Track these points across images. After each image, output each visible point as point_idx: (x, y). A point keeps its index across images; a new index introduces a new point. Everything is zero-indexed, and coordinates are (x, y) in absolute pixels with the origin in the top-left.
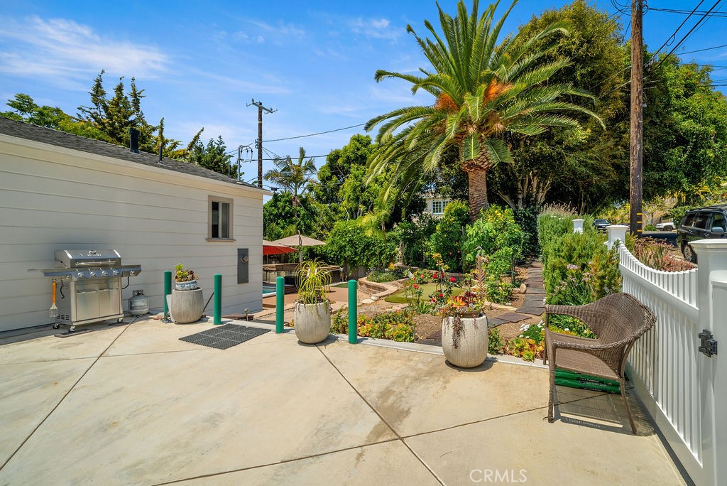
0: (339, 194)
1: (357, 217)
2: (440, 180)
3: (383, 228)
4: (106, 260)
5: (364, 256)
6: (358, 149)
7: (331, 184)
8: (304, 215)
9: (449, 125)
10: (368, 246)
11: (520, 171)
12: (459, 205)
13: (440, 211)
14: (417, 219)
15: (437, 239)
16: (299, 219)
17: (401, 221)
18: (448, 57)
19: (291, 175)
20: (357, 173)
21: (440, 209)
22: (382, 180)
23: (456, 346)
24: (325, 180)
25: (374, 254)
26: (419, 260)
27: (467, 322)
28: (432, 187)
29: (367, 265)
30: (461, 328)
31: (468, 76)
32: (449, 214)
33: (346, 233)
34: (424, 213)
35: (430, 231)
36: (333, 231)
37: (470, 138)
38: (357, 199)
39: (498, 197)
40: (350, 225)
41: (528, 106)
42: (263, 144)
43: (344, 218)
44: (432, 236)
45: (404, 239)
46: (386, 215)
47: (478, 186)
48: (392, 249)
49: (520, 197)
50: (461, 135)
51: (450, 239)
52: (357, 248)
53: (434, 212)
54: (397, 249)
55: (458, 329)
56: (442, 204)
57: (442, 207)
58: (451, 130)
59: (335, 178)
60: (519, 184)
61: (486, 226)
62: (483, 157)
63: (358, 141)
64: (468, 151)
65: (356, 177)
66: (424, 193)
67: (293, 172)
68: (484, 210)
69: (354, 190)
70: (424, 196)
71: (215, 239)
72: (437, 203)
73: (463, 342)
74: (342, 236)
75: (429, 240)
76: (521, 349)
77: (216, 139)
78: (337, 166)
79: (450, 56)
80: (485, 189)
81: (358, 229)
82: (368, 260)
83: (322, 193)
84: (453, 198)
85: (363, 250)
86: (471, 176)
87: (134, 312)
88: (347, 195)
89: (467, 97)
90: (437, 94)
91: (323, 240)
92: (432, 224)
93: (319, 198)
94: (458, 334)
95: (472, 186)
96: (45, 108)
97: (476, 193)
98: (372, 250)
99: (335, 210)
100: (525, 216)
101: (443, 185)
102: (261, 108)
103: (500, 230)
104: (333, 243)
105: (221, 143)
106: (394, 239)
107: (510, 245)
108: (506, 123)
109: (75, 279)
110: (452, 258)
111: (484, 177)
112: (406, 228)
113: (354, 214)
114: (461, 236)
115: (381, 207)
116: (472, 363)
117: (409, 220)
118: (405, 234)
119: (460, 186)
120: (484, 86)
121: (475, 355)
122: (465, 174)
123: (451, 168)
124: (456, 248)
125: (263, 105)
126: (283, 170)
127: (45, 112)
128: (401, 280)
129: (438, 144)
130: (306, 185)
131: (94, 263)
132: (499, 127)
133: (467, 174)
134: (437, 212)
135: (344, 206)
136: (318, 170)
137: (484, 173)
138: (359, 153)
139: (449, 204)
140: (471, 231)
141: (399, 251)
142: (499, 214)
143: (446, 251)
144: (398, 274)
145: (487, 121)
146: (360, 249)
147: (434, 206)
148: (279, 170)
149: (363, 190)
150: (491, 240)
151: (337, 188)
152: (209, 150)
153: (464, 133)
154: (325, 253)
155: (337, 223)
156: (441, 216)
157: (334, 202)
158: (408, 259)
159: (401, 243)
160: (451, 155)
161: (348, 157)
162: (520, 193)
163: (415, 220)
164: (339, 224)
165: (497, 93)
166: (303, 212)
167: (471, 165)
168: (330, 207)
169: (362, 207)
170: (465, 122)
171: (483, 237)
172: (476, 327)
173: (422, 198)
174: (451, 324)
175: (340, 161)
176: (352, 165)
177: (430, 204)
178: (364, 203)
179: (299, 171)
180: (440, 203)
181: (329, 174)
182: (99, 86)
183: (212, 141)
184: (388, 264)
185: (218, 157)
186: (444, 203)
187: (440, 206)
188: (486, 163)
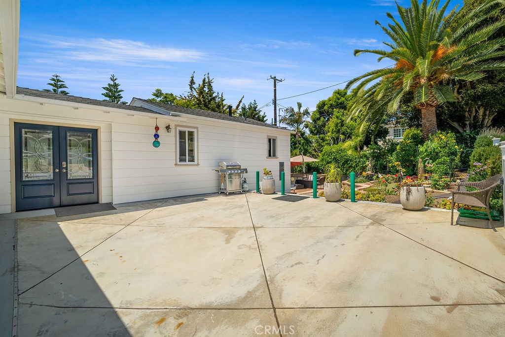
0: (326, 129)
1: (338, 143)
2: (400, 115)
3: (359, 149)
4: (236, 166)
5: (344, 168)
6: (339, 99)
7: (320, 123)
8: (303, 143)
9: (405, 82)
10: (347, 161)
11: (467, 104)
12: (414, 131)
13: (400, 136)
14: (382, 142)
15: (397, 155)
16: (300, 146)
17: (370, 144)
18: (404, 33)
19: (295, 119)
20: (338, 115)
21: (400, 134)
22: (356, 118)
23: (407, 199)
24: (315, 121)
25: (351, 167)
26: (385, 169)
27: (413, 189)
28: (394, 120)
29: (346, 174)
30: (410, 192)
31: (420, 46)
32: (407, 137)
33: (331, 153)
34: (387, 138)
35: (392, 150)
36: (323, 153)
37: (422, 87)
38: (338, 131)
39: (448, 123)
40: (334, 148)
41: (469, 60)
42: (277, 102)
43: (329, 144)
44: (394, 153)
45: (373, 156)
46: (360, 141)
47: (429, 118)
48: (364, 162)
49: (468, 123)
50: (416, 85)
51: (407, 155)
52: (339, 163)
53: (395, 137)
54: (367, 163)
55: (409, 192)
56: (401, 131)
57: (401, 133)
58: (406, 85)
59: (322, 118)
60: (467, 113)
61: (433, 145)
62: (433, 98)
63: (338, 94)
64: (420, 96)
65: (337, 117)
66: (387, 124)
67: (296, 117)
68: (432, 135)
69: (337, 125)
70: (387, 126)
71: (270, 157)
72: (397, 130)
73: (411, 197)
74: (329, 155)
75: (391, 156)
76: (445, 205)
77: (253, 102)
78: (324, 111)
79: (406, 32)
80: (435, 119)
81: (339, 151)
82: (347, 171)
83: (314, 129)
84: (410, 127)
85: (344, 164)
86: (423, 111)
87: (244, 189)
88: (331, 129)
89: (419, 61)
90: (397, 59)
91: (316, 158)
92: (394, 145)
93: (312, 132)
94: (409, 194)
95: (424, 118)
96: (166, 94)
97: (427, 123)
98: (349, 164)
99: (323, 139)
100: (470, 136)
101: (402, 118)
102: (275, 79)
103: (444, 147)
104: (323, 160)
105: (255, 104)
106: (365, 156)
107: (449, 156)
108: (451, 73)
109: (228, 173)
110: (408, 167)
111: (434, 111)
112: (374, 149)
113: (336, 141)
114: (415, 153)
115: (357, 136)
116: (416, 208)
117: (376, 143)
118: (374, 152)
119: (415, 118)
120: (432, 52)
121: (418, 204)
122: (419, 111)
123: (409, 106)
124: (412, 161)
125: (277, 78)
126: (290, 116)
127: (167, 96)
128: (372, 181)
129: (397, 95)
130: (303, 124)
131: (232, 167)
132: (446, 76)
133: (421, 110)
134: (397, 136)
135: (329, 136)
136: (311, 114)
137: (434, 109)
138: (340, 101)
139: (407, 130)
140: (421, 149)
141: (369, 164)
142: (443, 137)
143: (404, 163)
144: (369, 178)
145: (435, 73)
146: (341, 163)
147: (395, 132)
148: (287, 117)
149: (342, 125)
150: (437, 154)
151: (324, 125)
152: (250, 109)
153: (418, 83)
154: (318, 166)
155: (325, 147)
156: (400, 139)
157: (322, 134)
158: (376, 169)
159: (370, 159)
160: (408, 98)
161: (331, 105)
162: (467, 120)
163: (380, 143)
164: (326, 148)
165: (443, 53)
166: (302, 141)
167: (422, 105)
168: (319, 137)
169: (342, 137)
170: (417, 76)
171: (431, 152)
172: (418, 191)
173: (385, 128)
174: (405, 190)
175: (326, 107)
176: (334, 110)
177: (391, 131)
178: (343, 134)
179: (300, 117)
180: (400, 130)
181: (319, 116)
182: (192, 80)
183: (251, 104)
184: (361, 173)
185: (255, 112)
186: (403, 130)
187: (400, 132)
188: (435, 102)
